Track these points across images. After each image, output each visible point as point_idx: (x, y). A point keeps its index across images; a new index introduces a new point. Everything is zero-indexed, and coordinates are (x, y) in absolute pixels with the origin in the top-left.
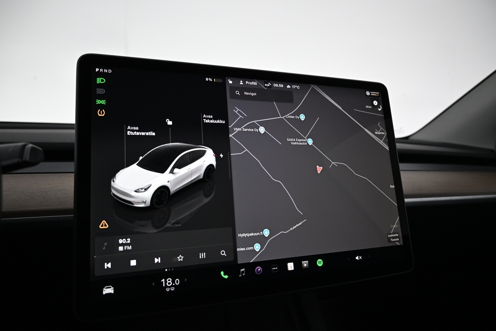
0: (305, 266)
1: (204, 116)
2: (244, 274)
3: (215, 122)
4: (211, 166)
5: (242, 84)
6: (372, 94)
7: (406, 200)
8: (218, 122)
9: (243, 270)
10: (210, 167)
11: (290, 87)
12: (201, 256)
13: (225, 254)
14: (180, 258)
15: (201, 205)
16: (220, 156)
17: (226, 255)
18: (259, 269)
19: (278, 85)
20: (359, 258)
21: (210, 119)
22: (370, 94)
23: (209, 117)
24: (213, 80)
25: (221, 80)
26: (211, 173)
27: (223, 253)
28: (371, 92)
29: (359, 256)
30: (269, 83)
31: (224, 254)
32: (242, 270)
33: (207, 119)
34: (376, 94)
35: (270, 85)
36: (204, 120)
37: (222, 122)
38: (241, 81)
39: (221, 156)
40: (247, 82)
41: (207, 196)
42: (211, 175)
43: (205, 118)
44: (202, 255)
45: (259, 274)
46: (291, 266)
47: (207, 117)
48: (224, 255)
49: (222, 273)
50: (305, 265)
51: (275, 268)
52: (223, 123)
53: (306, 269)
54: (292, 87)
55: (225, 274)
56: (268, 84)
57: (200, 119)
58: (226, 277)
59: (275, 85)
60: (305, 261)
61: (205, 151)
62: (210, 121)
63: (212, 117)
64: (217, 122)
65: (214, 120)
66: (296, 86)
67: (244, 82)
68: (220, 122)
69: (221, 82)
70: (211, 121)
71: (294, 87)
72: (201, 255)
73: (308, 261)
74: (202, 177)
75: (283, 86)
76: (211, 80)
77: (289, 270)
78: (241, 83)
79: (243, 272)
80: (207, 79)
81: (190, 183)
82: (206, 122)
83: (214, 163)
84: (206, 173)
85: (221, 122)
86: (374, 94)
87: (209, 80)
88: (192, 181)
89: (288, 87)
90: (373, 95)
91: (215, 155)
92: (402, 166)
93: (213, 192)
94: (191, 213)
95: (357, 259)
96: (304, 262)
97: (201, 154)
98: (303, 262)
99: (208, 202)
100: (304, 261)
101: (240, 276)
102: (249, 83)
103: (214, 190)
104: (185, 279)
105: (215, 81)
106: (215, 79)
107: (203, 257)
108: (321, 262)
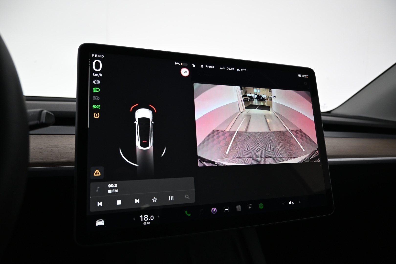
2: (203, 213)
5: (203, 67)
7: (329, 160)
9: (202, 210)
11: (239, 70)
12: (171, 199)
14: (155, 200)
18: (214, 210)
19: (230, 69)
20: (292, 203)
22: (302, 76)
25: (187, 64)
29: (292, 201)
30: (223, 67)
34: (306, 76)
35: (224, 68)
38: (202, 65)
40: (206, 66)
44: (171, 198)
45: (214, 213)
46: (239, 207)
48: (188, 198)
49: (186, 212)
50: (250, 207)
51: (226, 209)
53: (250, 210)
54: (241, 70)
55: (188, 213)
56: (223, 68)
58: (189, 215)
59: (228, 69)
66: (244, 70)
71: (242, 70)
72: (170, 197)
73: (252, 205)
75: (234, 69)
76: (179, 64)
77: (237, 211)
78: (201, 67)
80: (176, 63)
92: (326, 133)
100: (249, 204)
101: (200, 214)
102: (208, 66)
104: (158, 216)
105: (182, 65)
106: (182, 63)
107: (171, 200)
108: (262, 205)
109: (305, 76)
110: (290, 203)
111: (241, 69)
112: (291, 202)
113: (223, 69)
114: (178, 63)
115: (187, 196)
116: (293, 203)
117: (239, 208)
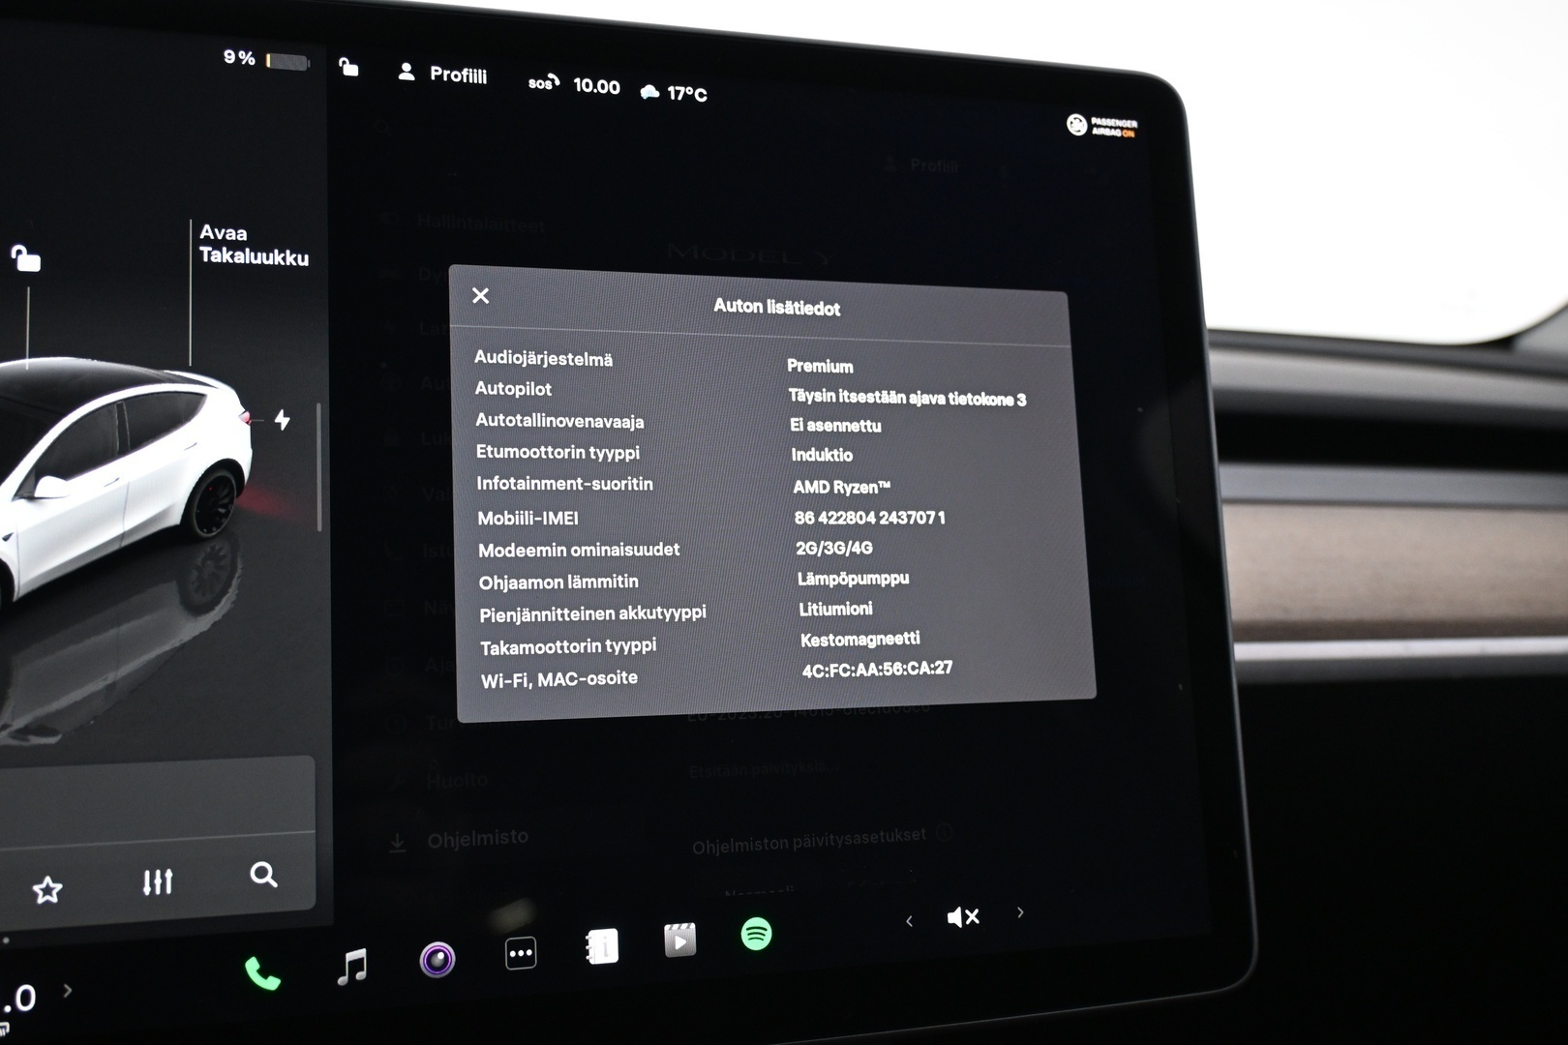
0: (677, 948)
1: (206, 231)
2: (361, 975)
3: (259, 262)
4: (229, 466)
5: (411, 78)
6: (1100, 126)
8: (276, 258)
9: (361, 953)
10: (220, 474)
11: (656, 94)
12: (152, 885)
13: (273, 878)
14: (47, 891)
15: (167, 648)
16: (276, 421)
17: (275, 885)
18: (441, 956)
19: (595, 86)
20: (965, 917)
21: (235, 246)
22: (1091, 127)
23: (232, 235)
24: (261, 60)
25: (304, 59)
26: (226, 501)
27: (263, 874)
28: (1094, 120)
29: (967, 906)
30: (551, 76)
31: (268, 879)
32: (350, 956)
33: (217, 244)
34: (1122, 129)
35: (557, 83)
36: (205, 249)
37: (296, 259)
38: (407, 67)
39: (282, 420)
40: (435, 71)
41: (197, 610)
42: (222, 511)
43: (207, 241)
44: (158, 881)
45: (438, 975)
46: (603, 945)
47: (220, 237)
48: (267, 884)
49: (252, 966)
50: (680, 943)
51: (521, 953)
52: (301, 264)
53: (681, 961)
54: (665, 94)
55: (264, 972)
56: (545, 79)
57: (178, 248)
58: (272, 983)
59: (578, 84)
60: (681, 922)
61: (202, 396)
62: (232, 257)
63: (243, 236)
64: (271, 262)
65: (255, 250)
66: (689, 90)
67: (420, 71)
68: (284, 259)
69: (303, 68)
70: (240, 258)
71: (677, 93)
72: (152, 878)
73: (693, 926)
74: (175, 519)
75: (618, 86)
76: (252, 62)
77: (592, 962)
78: (402, 77)
79: (357, 965)
80: (229, 57)
81: (116, 547)
82: (213, 259)
83: (244, 458)
84: (196, 502)
85: (290, 260)
86: (1109, 127)
87: (237, 58)
88: (123, 536)
89: (649, 92)
90: (1107, 132)
91: (247, 414)
92: (1230, 478)
93: (230, 590)
94: (111, 687)
95: (954, 925)
96: (676, 926)
97: (176, 412)
98: (667, 927)
99: (202, 634)
100: (672, 922)
101: (342, 980)
102: (446, 73)
103: (235, 582)
104: (66, 986)
105: (268, 65)
106: (268, 56)
107: (158, 891)
108: (766, 930)
109: (1111, 127)
110: (955, 918)
111: (671, 89)
112: (959, 909)
113: (549, 86)
114: (242, 54)
115: (261, 873)
116: (972, 917)
117: (605, 944)
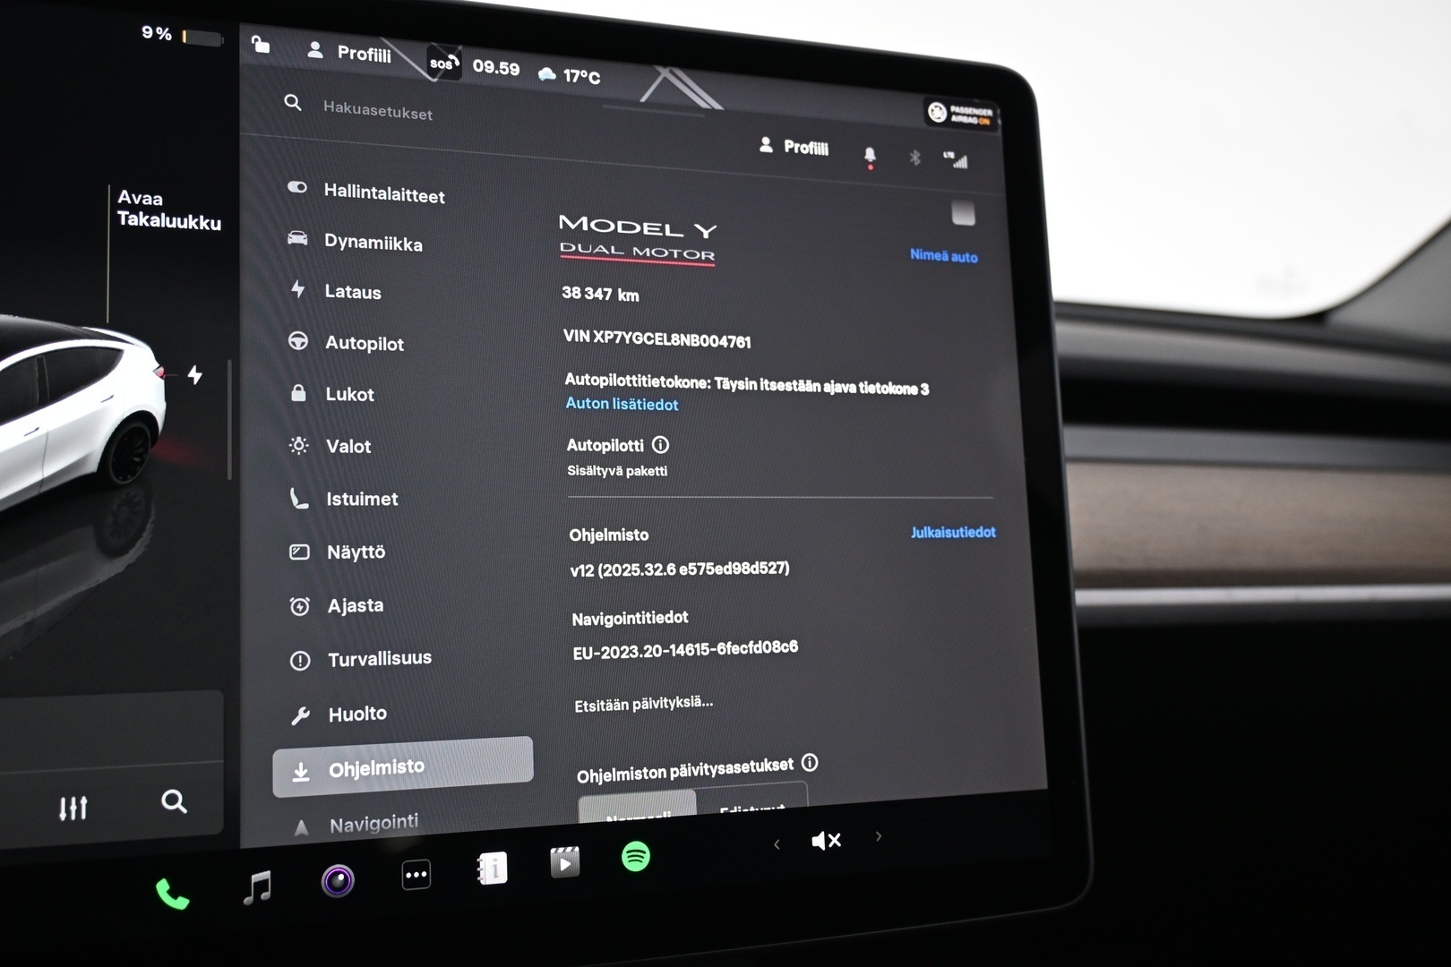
0: (563, 868)
1: (124, 196)
2: (265, 896)
3: (174, 226)
4: (140, 420)
5: (320, 56)
6: (957, 114)
7: (1083, 597)
8: (190, 223)
9: (266, 875)
10: (134, 425)
11: (553, 76)
12: (68, 811)
13: (182, 804)
15: (83, 588)
16: (190, 376)
17: (185, 811)
18: (341, 877)
19: (497, 67)
20: (828, 841)
21: (151, 211)
22: (950, 114)
23: (148, 200)
24: (177, 36)
25: (218, 35)
26: (140, 451)
27: (174, 801)
28: (953, 109)
29: (830, 831)
30: (451, 57)
31: (179, 805)
32: (256, 878)
33: (133, 209)
34: (978, 117)
35: (457, 63)
36: (123, 213)
37: (209, 224)
38: (315, 45)
39: (195, 375)
40: (343, 50)
41: (112, 553)
42: (137, 459)
43: (124, 206)
44: (73, 808)
45: (338, 896)
46: (493, 868)
47: (137, 202)
48: (178, 810)
49: (162, 887)
50: (564, 865)
51: (416, 875)
52: (214, 228)
53: (566, 881)
54: (561, 76)
55: (174, 893)
56: (446, 59)
57: (102, 210)
58: (181, 903)
59: (478, 66)
60: (566, 846)
61: (118, 352)
62: (149, 221)
63: (159, 201)
64: (185, 226)
65: (170, 215)
66: (584, 73)
67: (328, 49)
68: (198, 224)
69: (217, 44)
70: (156, 222)
71: (572, 75)
72: (68, 804)
73: (577, 849)
74: (92, 467)
75: (518, 70)
76: (169, 37)
77: (483, 883)
78: (311, 55)
79: (262, 886)
80: (147, 32)
81: (34, 493)
82: (130, 223)
83: (158, 408)
84: (113, 450)
85: (203, 224)
87: (155, 35)
88: (42, 483)
89: (546, 74)
90: (965, 120)
91: (162, 369)
92: (1074, 439)
93: (144, 535)
94: (29, 625)
95: (818, 848)
96: (561, 850)
97: (98, 365)
98: (553, 850)
99: (117, 575)
100: (558, 846)
101: (248, 900)
102: (353, 52)
103: (149, 527)
105: (184, 41)
106: (184, 32)
107: (73, 817)
108: (644, 852)
109: (968, 115)
110: (818, 841)
111: (567, 72)
112: (823, 833)
113: (449, 66)
114: (159, 30)
115: (173, 799)
116: (835, 840)
117: (495, 866)
